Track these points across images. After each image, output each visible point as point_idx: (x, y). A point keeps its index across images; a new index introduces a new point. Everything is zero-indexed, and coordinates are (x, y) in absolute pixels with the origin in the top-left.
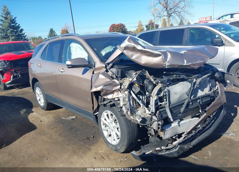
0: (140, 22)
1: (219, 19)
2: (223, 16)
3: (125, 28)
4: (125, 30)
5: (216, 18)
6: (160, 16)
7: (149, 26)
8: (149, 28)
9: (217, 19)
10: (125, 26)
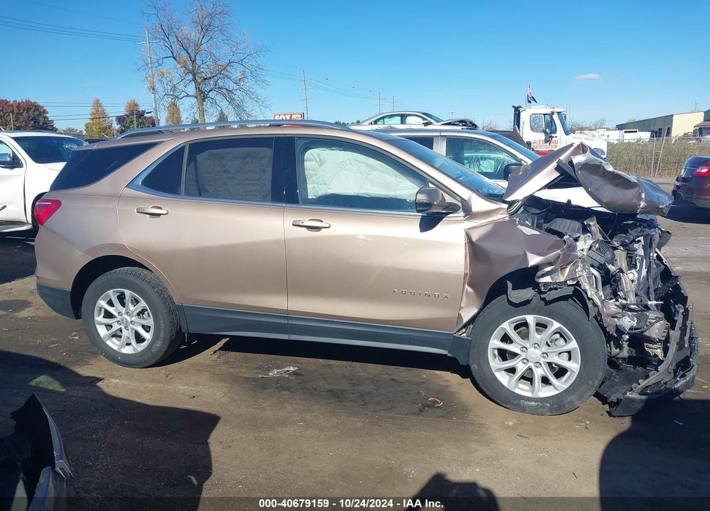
0: (97, 104)
1: (376, 122)
2: (383, 118)
3: (45, 118)
4: (44, 123)
5: (367, 120)
6: (176, 94)
7: (128, 120)
8: (127, 125)
9: (371, 124)
10: (45, 112)
